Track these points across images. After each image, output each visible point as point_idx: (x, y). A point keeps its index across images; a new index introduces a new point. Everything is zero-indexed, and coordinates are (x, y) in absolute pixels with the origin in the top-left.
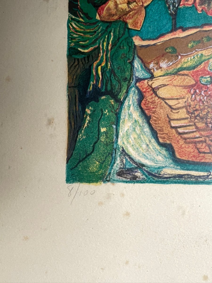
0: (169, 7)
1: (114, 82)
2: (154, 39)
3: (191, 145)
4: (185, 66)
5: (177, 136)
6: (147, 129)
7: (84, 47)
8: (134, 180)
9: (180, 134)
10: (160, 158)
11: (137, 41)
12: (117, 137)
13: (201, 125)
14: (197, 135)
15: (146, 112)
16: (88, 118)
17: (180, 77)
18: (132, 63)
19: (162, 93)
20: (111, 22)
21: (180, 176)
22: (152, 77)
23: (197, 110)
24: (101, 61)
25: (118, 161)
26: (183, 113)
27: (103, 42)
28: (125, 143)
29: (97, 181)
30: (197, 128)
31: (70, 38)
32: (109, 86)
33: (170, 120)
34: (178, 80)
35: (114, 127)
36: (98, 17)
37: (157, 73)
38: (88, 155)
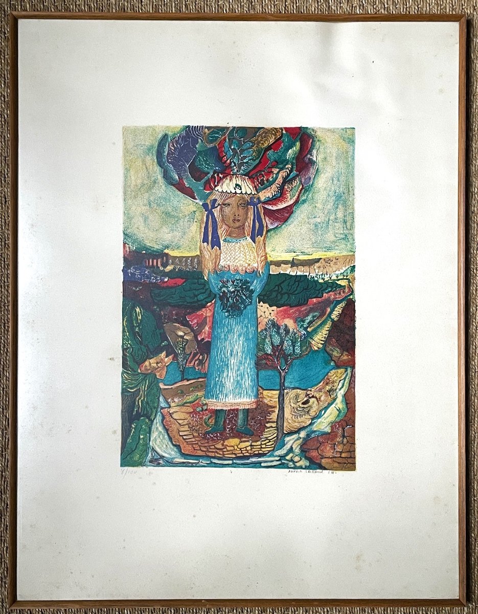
0: (180, 367)
1: (148, 409)
2: (171, 385)
3: (190, 446)
4: (188, 401)
5: (183, 440)
6: (166, 436)
7: (131, 388)
8: (159, 465)
9: (184, 439)
10: (173, 453)
11: (162, 386)
12: (150, 441)
13: (196, 434)
14: (193, 440)
15: (166, 426)
16: (133, 430)
17: (185, 407)
18: (158, 398)
19: (175, 416)
20: (147, 374)
21: (184, 463)
22: (170, 407)
23: (194, 426)
24: (141, 397)
25: (150, 455)
26: (186, 428)
27: (143, 385)
28: (154, 444)
29: (137, 466)
30: (194, 436)
31: (123, 383)
32: (145, 411)
33: (179, 431)
34: (184, 409)
35: (148, 435)
36: (139, 371)
37: (172, 404)
38: (133, 451)
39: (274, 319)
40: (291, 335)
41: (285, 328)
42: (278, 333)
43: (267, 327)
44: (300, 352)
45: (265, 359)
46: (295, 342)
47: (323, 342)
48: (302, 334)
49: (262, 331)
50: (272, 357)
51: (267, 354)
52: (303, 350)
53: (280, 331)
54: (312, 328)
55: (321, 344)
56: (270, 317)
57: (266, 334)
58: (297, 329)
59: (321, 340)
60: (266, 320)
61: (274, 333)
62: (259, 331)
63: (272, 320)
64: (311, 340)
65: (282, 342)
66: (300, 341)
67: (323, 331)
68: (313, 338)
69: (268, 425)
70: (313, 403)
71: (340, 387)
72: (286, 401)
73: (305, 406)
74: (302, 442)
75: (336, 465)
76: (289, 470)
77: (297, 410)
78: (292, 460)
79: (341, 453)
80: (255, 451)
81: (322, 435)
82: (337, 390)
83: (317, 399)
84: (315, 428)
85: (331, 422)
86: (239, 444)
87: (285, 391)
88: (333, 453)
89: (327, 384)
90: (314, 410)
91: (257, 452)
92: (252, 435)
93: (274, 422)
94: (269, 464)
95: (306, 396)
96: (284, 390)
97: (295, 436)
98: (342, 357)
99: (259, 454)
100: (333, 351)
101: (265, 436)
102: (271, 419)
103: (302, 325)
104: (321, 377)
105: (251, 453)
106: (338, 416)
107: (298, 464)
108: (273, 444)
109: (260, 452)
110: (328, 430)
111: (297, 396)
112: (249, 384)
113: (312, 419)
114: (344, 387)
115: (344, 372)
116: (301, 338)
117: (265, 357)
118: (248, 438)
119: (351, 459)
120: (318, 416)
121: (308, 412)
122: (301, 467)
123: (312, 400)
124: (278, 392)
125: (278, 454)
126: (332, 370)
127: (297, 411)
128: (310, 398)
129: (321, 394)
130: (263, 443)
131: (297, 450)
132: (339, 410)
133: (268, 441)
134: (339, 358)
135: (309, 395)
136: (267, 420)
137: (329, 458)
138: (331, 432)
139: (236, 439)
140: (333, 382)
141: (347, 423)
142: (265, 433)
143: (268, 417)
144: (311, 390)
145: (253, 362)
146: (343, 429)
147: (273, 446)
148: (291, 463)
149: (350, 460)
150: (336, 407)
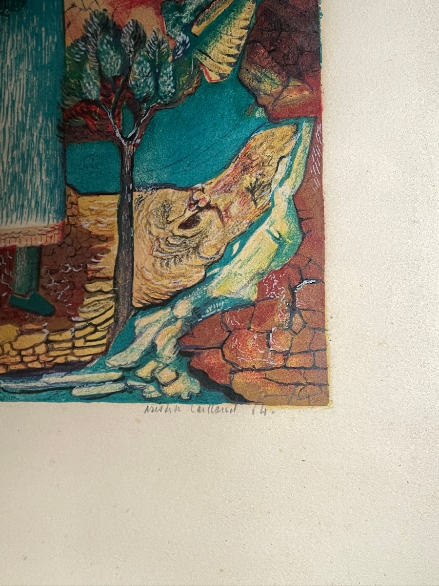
39: (105, 10)
40: (150, 48)
41: (133, 32)
42: (117, 45)
43: (88, 31)
44: (174, 91)
45: (83, 114)
46: (160, 66)
47: (233, 60)
48: (178, 44)
49: (75, 44)
50: (101, 108)
51: (89, 102)
52: (180, 85)
53: (122, 41)
54: (205, 24)
55: (229, 64)
56: (94, 7)
57: (87, 51)
58: (166, 31)
59: (229, 55)
60: (86, 15)
61: (105, 47)
62: (68, 43)
63: (100, 14)
64: (201, 58)
65: (127, 69)
66: (174, 60)
67: (233, 30)
68: (208, 52)
69: (91, 287)
70: (210, 223)
71: (279, 177)
72: (139, 220)
73: (188, 232)
74: (181, 330)
75: (272, 389)
76: (145, 405)
77: (168, 244)
78: (153, 380)
79: (286, 355)
80: (56, 357)
81: (235, 308)
82: (273, 186)
83: (219, 211)
84: (215, 289)
85: (258, 274)
86: (16, 340)
87: (136, 195)
88: (264, 356)
89: (245, 169)
90: (213, 242)
91: (60, 360)
92: (51, 315)
93: (108, 279)
94: (93, 390)
95: (190, 206)
96: (131, 192)
97: (162, 315)
98: (285, 93)
99: (67, 364)
100: (260, 82)
101: (83, 316)
102: (98, 270)
103: (178, 20)
104: (229, 154)
105: (45, 362)
106: (278, 253)
107: (170, 390)
108: (104, 337)
109: (71, 358)
110: (250, 293)
111: (166, 208)
112: (41, 180)
113: (208, 267)
114: (293, 175)
115: (290, 133)
116: (175, 54)
117: (82, 109)
118: (40, 322)
119: (316, 372)
120: (223, 259)
121: (196, 248)
122: (177, 398)
123: (206, 217)
124: (115, 199)
125: (116, 364)
126: (257, 130)
127: (166, 249)
128: (201, 209)
129: (230, 197)
130: (78, 334)
131: (167, 351)
132: (279, 240)
133: (90, 329)
134: (277, 99)
135: (197, 202)
136: (90, 274)
137: (253, 369)
138: (257, 300)
139: (9, 326)
140: (262, 164)
141: (301, 274)
142: (85, 309)
143: (93, 267)
144: (203, 190)
145: (51, 125)
146: (292, 290)
147: (104, 341)
148: (151, 388)
149: (312, 376)
150: (272, 229)
